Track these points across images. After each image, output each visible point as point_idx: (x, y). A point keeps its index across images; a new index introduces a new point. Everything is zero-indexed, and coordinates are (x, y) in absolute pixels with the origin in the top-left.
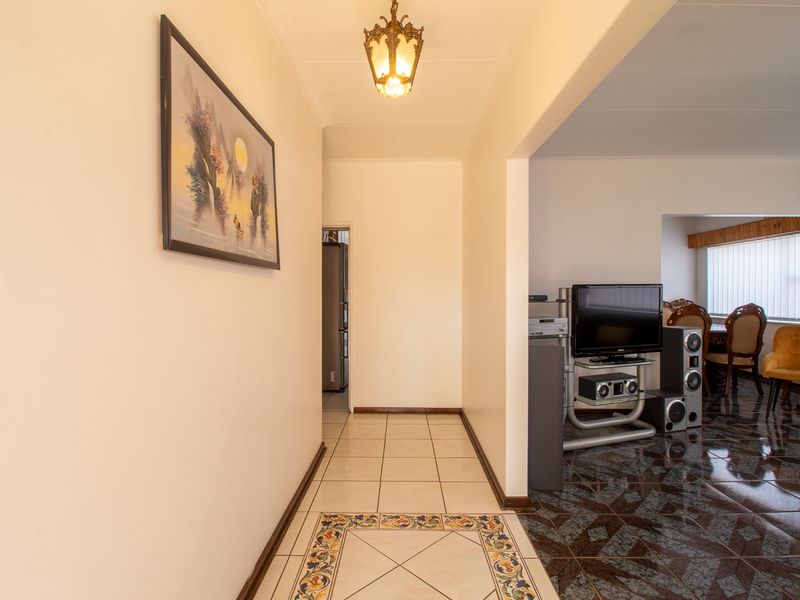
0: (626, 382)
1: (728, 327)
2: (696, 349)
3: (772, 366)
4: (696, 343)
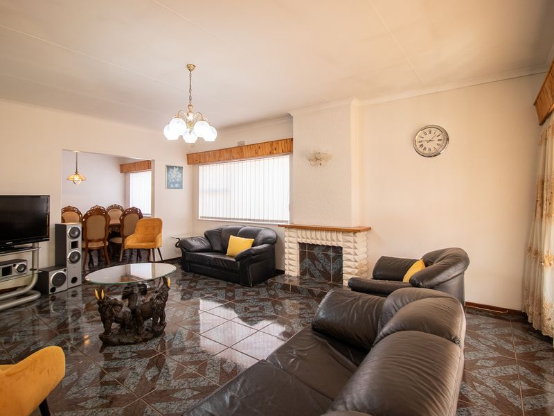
0: (15, 266)
1: (122, 221)
2: (78, 236)
3: (131, 242)
4: (77, 233)
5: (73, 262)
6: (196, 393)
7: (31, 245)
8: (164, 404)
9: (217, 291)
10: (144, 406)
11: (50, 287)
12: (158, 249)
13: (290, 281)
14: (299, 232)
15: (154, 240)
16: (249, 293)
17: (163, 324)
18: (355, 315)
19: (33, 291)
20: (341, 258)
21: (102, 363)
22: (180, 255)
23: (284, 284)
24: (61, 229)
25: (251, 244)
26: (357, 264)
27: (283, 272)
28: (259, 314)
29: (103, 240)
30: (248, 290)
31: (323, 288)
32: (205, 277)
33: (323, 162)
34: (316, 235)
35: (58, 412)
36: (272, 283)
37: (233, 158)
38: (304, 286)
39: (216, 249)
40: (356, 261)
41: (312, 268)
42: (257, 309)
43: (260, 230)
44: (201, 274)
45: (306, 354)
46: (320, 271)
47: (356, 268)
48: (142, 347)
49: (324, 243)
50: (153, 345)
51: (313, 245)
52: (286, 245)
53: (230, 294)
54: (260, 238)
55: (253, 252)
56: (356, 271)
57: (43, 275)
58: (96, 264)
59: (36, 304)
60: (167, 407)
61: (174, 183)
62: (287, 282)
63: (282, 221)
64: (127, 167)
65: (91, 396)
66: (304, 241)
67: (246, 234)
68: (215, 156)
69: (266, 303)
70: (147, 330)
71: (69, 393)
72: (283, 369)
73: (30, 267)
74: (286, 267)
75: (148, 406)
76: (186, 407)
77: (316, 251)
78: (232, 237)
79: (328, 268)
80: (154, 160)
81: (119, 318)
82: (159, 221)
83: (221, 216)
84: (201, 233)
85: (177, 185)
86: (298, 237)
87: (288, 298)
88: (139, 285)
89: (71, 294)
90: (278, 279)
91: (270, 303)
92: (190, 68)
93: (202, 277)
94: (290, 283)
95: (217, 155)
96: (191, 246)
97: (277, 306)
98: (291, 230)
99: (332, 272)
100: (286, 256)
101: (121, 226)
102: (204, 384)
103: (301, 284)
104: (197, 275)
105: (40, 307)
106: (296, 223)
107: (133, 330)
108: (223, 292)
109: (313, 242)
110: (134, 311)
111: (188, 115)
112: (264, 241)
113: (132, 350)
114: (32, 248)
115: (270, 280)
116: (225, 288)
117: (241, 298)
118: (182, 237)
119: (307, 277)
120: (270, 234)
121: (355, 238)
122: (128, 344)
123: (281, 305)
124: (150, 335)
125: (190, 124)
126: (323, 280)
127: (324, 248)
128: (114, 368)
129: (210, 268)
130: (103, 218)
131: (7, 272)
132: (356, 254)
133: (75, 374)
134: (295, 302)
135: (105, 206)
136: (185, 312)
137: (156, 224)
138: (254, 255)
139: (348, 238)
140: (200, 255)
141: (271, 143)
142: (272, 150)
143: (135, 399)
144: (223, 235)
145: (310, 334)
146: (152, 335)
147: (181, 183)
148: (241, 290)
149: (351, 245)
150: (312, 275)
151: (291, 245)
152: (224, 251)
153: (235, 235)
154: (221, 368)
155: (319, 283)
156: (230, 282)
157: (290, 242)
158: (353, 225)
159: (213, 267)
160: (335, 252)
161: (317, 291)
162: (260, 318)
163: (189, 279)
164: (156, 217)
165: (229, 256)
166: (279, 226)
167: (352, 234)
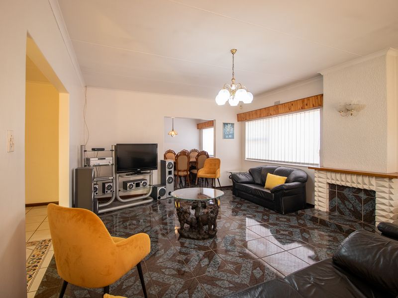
0: (141, 182)
1: (197, 159)
2: (171, 168)
3: (201, 173)
4: (171, 166)
5: (170, 183)
6: (231, 285)
7: (149, 171)
8: (209, 287)
9: (256, 214)
10: (197, 283)
11: (158, 196)
12: (218, 179)
13: (319, 214)
14: (329, 174)
15: (215, 173)
16: (281, 219)
17: (215, 230)
18: (382, 260)
19: (150, 197)
20: (374, 201)
21: (178, 248)
22: (232, 184)
23: (313, 217)
24: (163, 163)
25: (285, 181)
26: (392, 209)
27: (313, 206)
28: (288, 237)
29: (186, 171)
30: (280, 216)
31: (351, 226)
32: (249, 202)
33: (354, 112)
34: (346, 178)
35: (151, 271)
36: (302, 215)
37: (271, 115)
38: (332, 221)
39: (257, 182)
40: (391, 206)
41: (342, 206)
42: (287, 233)
43: (293, 171)
44: (246, 199)
45: (323, 284)
46: (350, 210)
47: (391, 212)
48: (201, 243)
49: (354, 185)
50: (208, 243)
51: (343, 186)
52: (316, 184)
53: (265, 217)
54: (292, 176)
55: (285, 187)
56: (392, 215)
57: (155, 189)
58: (184, 185)
59: (151, 205)
60: (211, 289)
61: (228, 135)
62: (316, 215)
63: (313, 164)
64: (201, 125)
65: (168, 267)
66: (333, 182)
67: (281, 173)
68: (256, 114)
69: (295, 230)
70: (205, 232)
71: (158, 261)
72: (299, 291)
73: (148, 183)
74: (316, 203)
75: (199, 284)
76: (223, 294)
77: (345, 192)
78: (269, 174)
79: (359, 208)
80: (215, 120)
81: (189, 221)
82: (219, 160)
83: (262, 159)
84: (246, 170)
85: (230, 136)
86: (328, 178)
87: (317, 229)
88: (201, 202)
89: (168, 201)
90: (308, 212)
91: (298, 230)
92: (233, 52)
93: (246, 201)
94: (319, 217)
95: (259, 113)
96: (239, 179)
97: (305, 233)
98: (321, 172)
99: (363, 213)
100: (316, 193)
101: (196, 163)
102: (239, 281)
103: (330, 219)
104: (243, 200)
105: (153, 207)
106: (326, 166)
107: (197, 231)
108: (261, 215)
109: (343, 184)
110: (197, 218)
111: (231, 86)
112: (296, 180)
113: (195, 243)
114: (149, 173)
115: (300, 212)
116: (262, 212)
117: (275, 222)
118: (234, 172)
119: (337, 213)
120: (301, 174)
121: (391, 184)
122: (193, 239)
123: (309, 233)
124: (207, 236)
125: (233, 92)
126: (353, 218)
127: (354, 190)
128: (183, 253)
129: (252, 196)
130: (186, 157)
131: (138, 185)
132: (391, 199)
133: (163, 250)
134: (323, 233)
135: (189, 150)
136: (231, 224)
137: (216, 163)
138: (286, 190)
139: (381, 183)
140: (245, 186)
141: (303, 100)
142: (304, 106)
143: (192, 277)
144: (263, 172)
145: (331, 266)
146: (208, 236)
147: (233, 134)
148: (275, 216)
149: (386, 190)
150: (341, 213)
151: (320, 184)
152: (263, 184)
153: (272, 173)
154: (252, 272)
155: (350, 221)
156: (267, 208)
157: (319, 182)
158: (389, 171)
159: (254, 195)
160: (367, 195)
161: (346, 227)
162: (288, 241)
163: (238, 202)
164: (216, 158)
165: (267, 189)
166: (309, 168)
167: (387, 180)
